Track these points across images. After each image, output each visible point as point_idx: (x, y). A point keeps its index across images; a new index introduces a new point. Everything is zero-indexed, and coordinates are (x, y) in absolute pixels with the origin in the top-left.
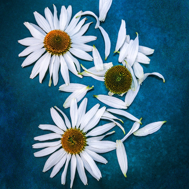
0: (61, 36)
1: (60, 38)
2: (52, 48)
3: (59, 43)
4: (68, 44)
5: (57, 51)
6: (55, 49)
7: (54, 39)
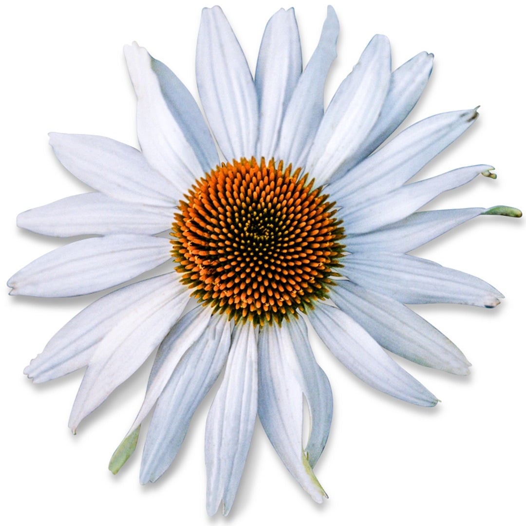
0: (288, 214)
1: (276, 225)
2: (205, 263)
3: (256, 254)
4: (313, 281)
5: (228, 294)
6: (221, 282)
7: (240, 216)
